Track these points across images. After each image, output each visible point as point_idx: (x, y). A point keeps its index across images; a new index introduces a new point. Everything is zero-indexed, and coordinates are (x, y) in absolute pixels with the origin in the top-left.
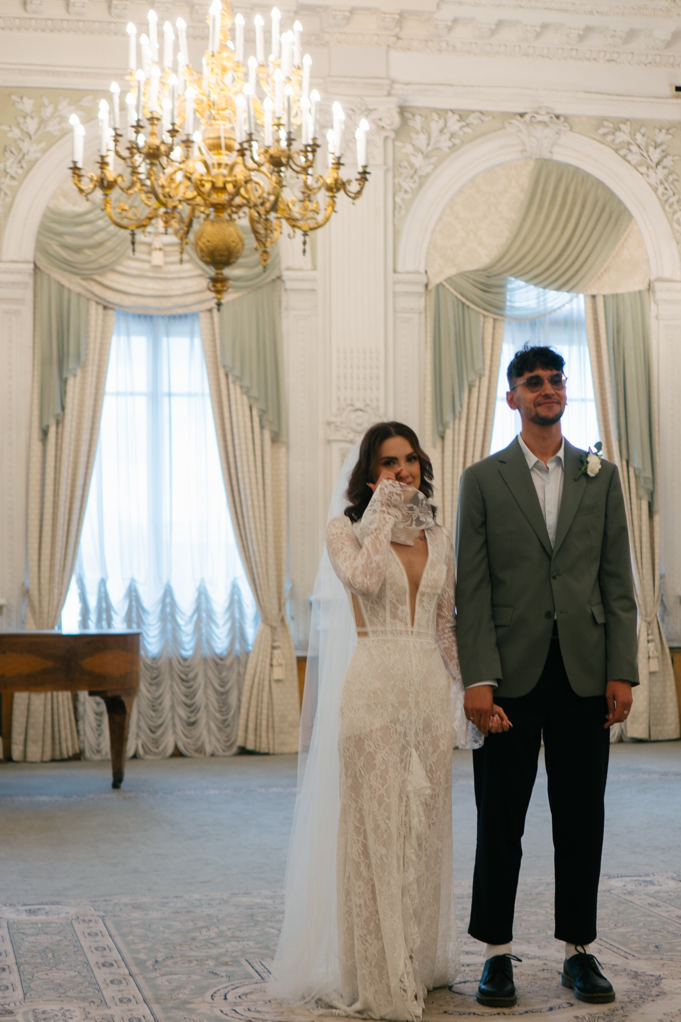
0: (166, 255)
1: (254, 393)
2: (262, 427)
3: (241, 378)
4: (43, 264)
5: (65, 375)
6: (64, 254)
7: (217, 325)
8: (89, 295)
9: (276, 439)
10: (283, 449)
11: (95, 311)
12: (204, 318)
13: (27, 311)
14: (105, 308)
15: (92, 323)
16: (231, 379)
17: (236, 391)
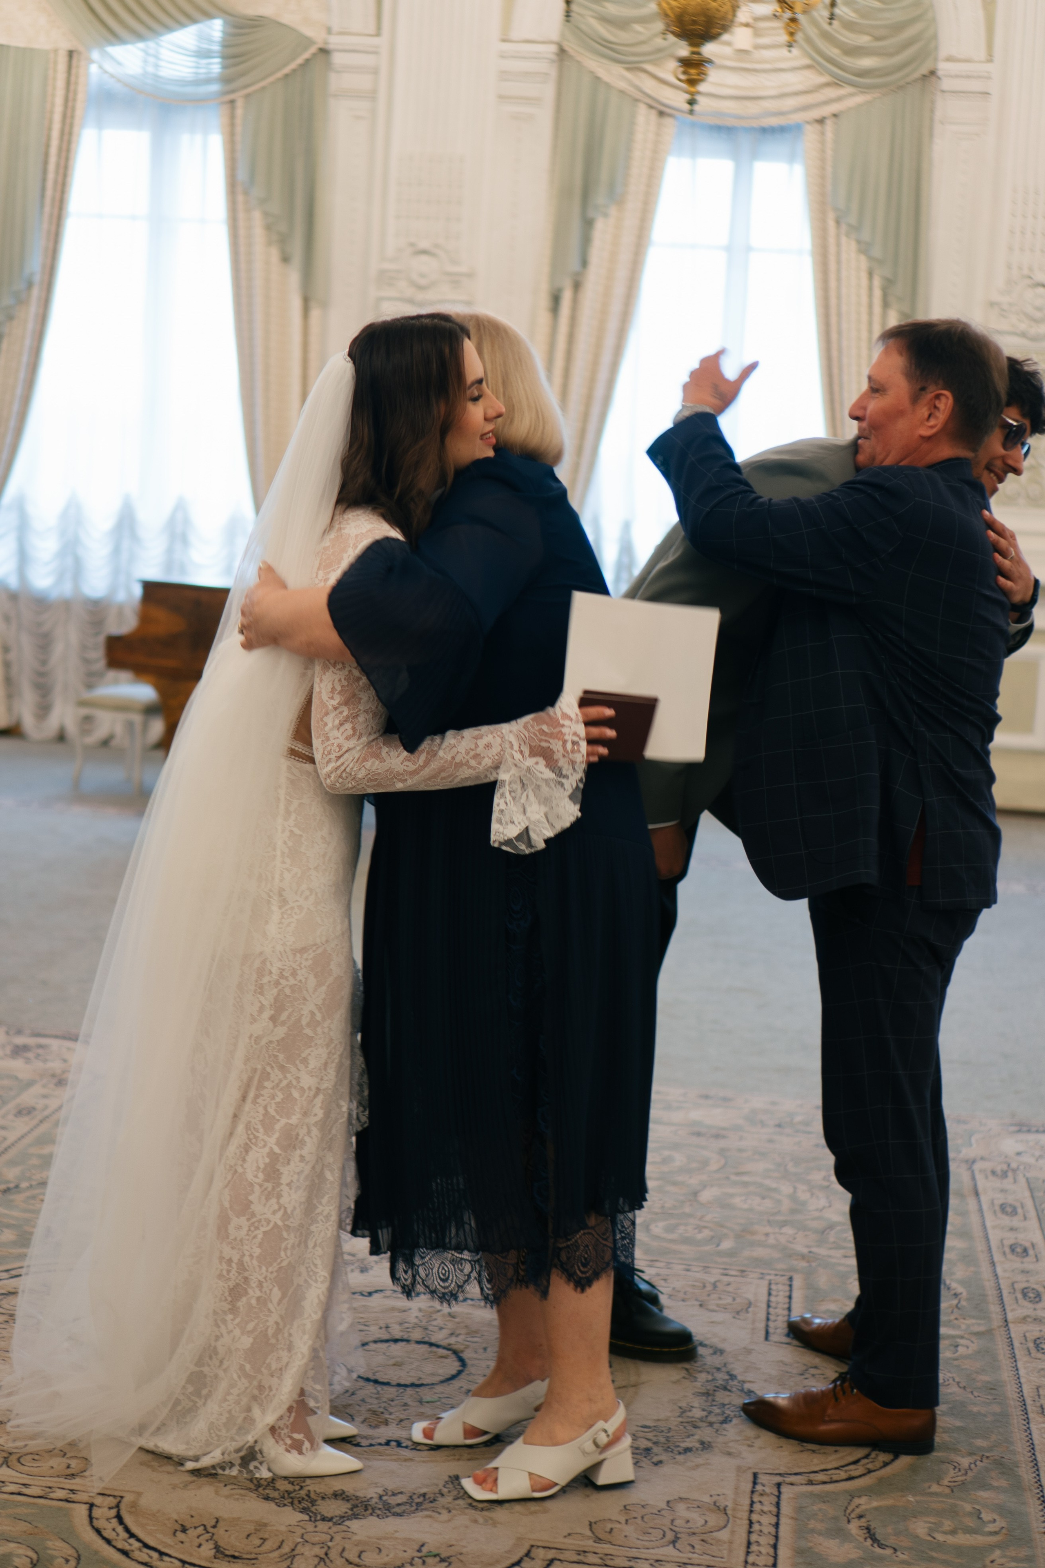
0: (757, 33)
3: (858, 228)
4: (571, 47)
5: (593, 214)
6: (603, 30)
7: (829, 145)
11: (644, 118)
12: (811, 133)
13: (544, 117)
14: (661, 114)
15: (639, 136)
16: (844, 228)
17: (849, 248)
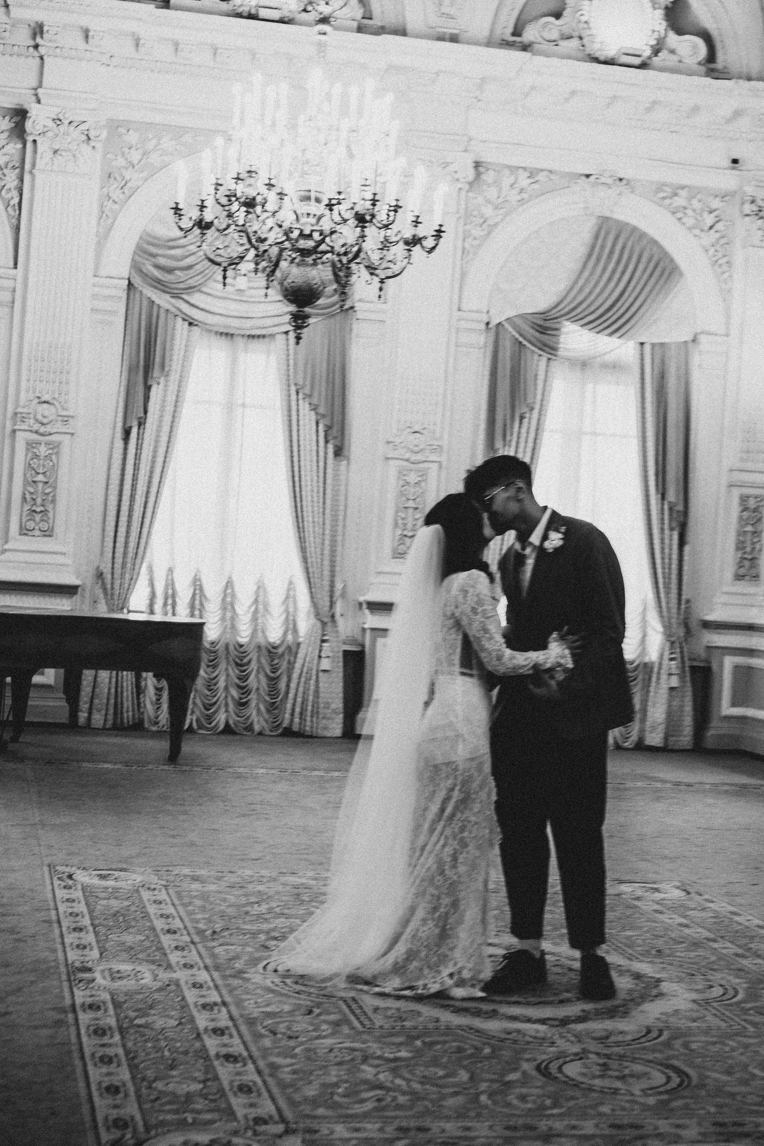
1: (322, 410)
2: (327, 442)
3: (310, 396)
4: (137, 281)
5: (149, 383)
6: (157, 273)
8: (177, 313)
9: (339, 452)
10: (344, 463)
11: (181, 326)
12: (280, 339)
13: (119, 322)
14: (190, 324)
15: (178, 337)
16: (301, 396)
17: (305, 407)
